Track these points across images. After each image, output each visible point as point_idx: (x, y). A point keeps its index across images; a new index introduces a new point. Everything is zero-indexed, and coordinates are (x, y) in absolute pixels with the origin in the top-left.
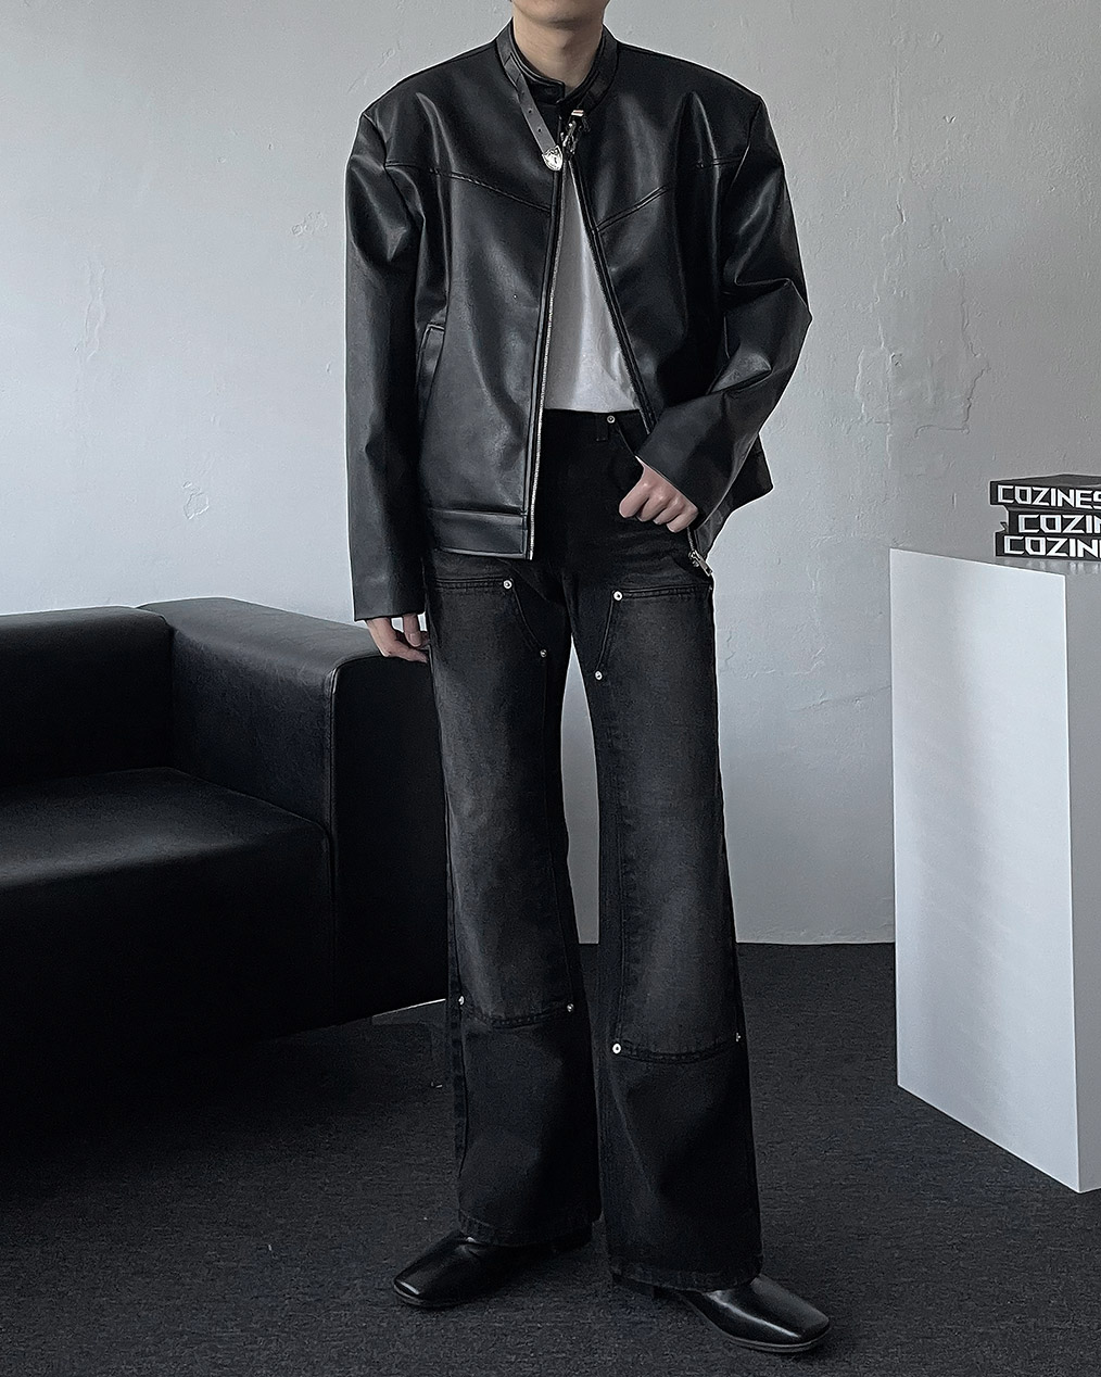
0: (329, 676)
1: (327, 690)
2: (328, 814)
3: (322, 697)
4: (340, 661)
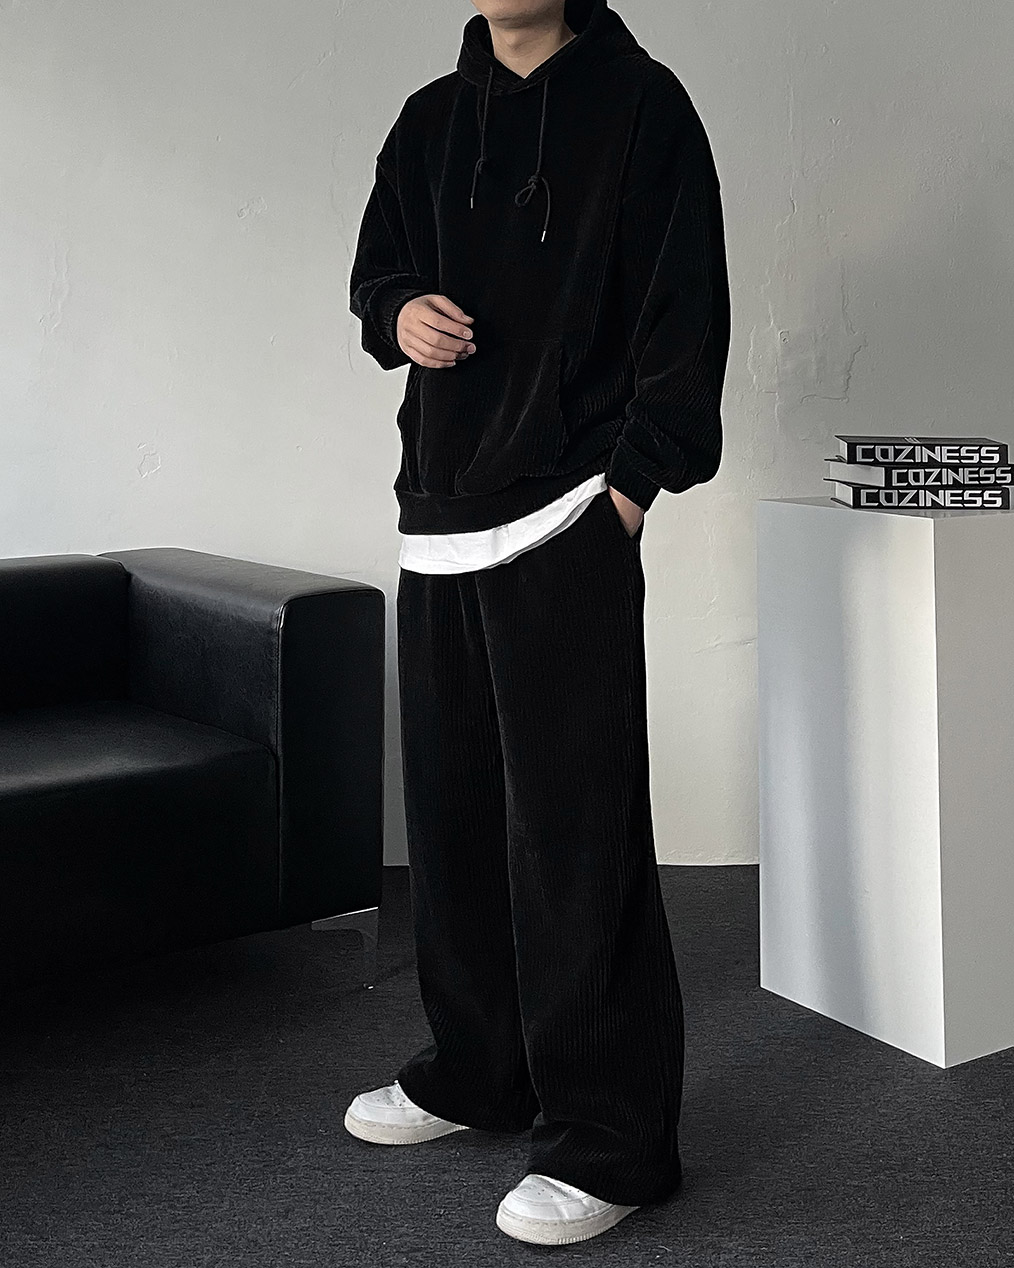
0: (277, 612)
1: (275, 625)
2: (276, 739)
3: (271, 632)
4: (287, 598)
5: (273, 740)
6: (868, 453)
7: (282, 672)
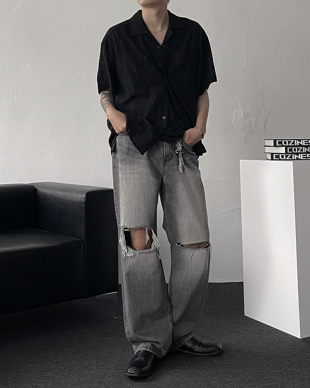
0: (83, 196)
1: (83, 201)
3: (81, 203)
4: (87, 192)
5: (83, 238)
6: (280, 143)
7: (85, 216)
